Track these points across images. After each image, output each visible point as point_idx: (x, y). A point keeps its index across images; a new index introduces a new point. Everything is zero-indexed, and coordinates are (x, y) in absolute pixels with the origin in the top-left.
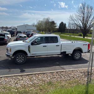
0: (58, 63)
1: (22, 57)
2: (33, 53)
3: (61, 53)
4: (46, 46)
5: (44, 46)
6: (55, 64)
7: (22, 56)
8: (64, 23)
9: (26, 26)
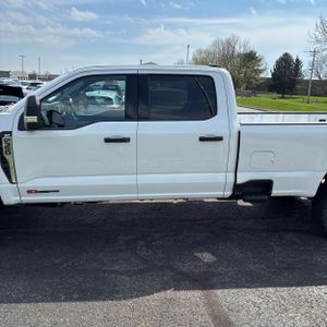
0: (207, 257)
2: (33, 184)
3: (236, 187)
4: (126, 140)
5: (108, 140)
6: (186, 267)
8: (294, 58)
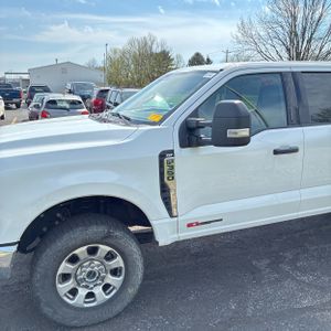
1: (110, 257)
4: (295, 150)
7: (104, 249)
8: (205, 58)
9: (65, 68)
